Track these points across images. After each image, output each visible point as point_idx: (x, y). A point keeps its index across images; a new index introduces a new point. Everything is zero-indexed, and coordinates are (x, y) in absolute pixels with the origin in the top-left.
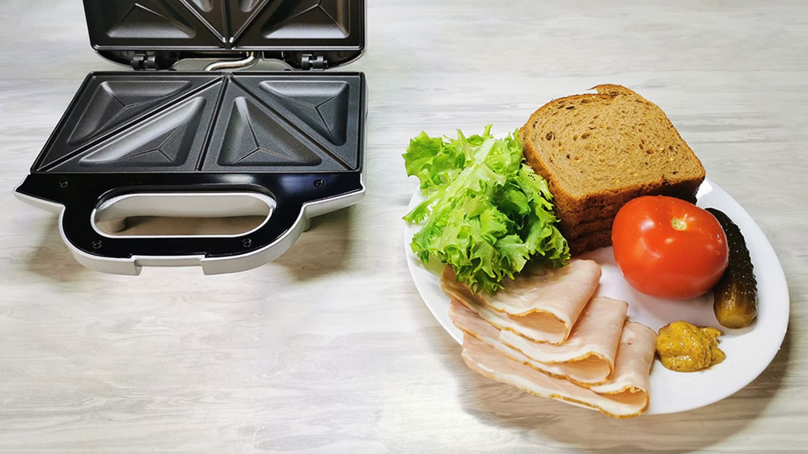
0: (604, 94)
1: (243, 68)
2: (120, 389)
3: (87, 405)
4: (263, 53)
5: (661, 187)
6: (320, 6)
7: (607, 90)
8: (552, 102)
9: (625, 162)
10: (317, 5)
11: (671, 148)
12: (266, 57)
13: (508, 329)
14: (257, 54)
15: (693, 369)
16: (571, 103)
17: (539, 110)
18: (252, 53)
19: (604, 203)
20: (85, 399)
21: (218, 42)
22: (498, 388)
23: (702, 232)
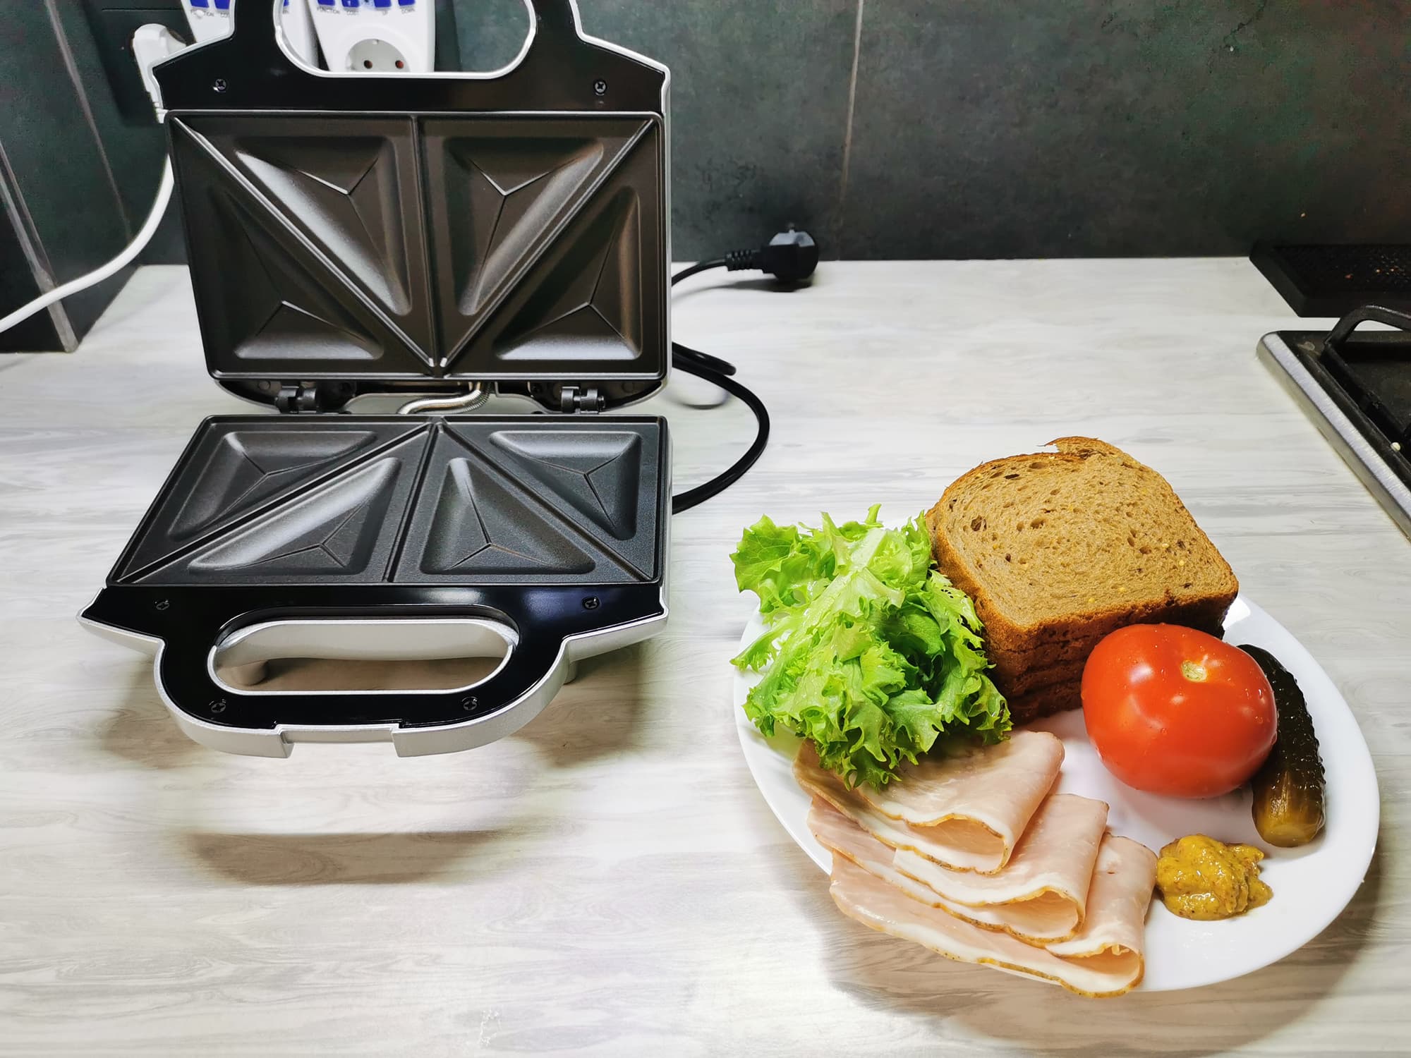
0: (1068, 454)
1: (462, 410)
2: (258, 950)
3: (201, 975)
4: (496, 384)
5: (1164, 610)
6: (593, 306)
7: (1074, 446)
8: (981, 467)
9: (1103, 568)
10: (586, 304)
11: (1180, 544)
12: (501, 392)
13: (907, 848)
14: (487, 387)
15: (1218, 914)
16: (1013, 469)
17: (960, 480)
18: (479, 385)
19: (1069, 637)
20: (198, 966)
21: (420, 366)
22: (890, 946)
23: (1233, 684)
